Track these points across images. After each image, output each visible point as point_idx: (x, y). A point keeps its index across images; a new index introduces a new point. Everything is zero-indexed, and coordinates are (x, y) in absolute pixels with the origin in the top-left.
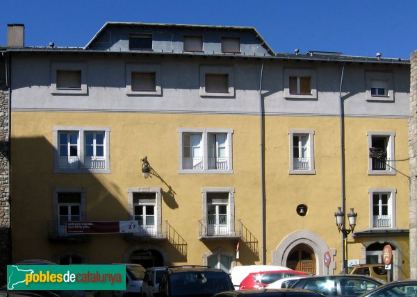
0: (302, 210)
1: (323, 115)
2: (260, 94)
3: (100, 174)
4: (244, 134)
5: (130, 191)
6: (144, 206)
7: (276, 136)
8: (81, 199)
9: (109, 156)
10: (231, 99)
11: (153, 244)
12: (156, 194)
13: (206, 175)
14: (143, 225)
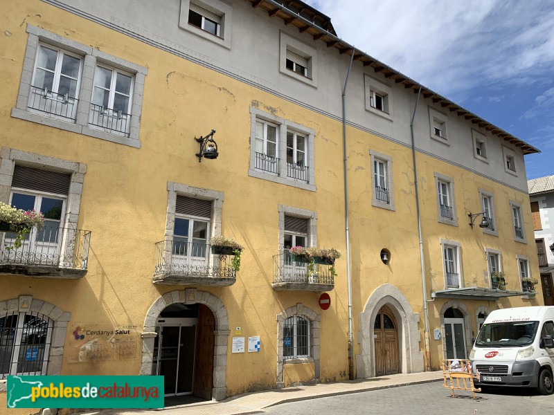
0: (385, 255)
1: (398, 142)
2: (343, 95)
3: (119, 146)
4: (327, 140)
5: (171, 189)
6: (192, 220)
7: (358, 154)
8: (72, 185)
9: (140, 117)
10: (313, 90)
11: (205, 291)
12: (215, 201)
13: (285, 187)
14: (186, 255)
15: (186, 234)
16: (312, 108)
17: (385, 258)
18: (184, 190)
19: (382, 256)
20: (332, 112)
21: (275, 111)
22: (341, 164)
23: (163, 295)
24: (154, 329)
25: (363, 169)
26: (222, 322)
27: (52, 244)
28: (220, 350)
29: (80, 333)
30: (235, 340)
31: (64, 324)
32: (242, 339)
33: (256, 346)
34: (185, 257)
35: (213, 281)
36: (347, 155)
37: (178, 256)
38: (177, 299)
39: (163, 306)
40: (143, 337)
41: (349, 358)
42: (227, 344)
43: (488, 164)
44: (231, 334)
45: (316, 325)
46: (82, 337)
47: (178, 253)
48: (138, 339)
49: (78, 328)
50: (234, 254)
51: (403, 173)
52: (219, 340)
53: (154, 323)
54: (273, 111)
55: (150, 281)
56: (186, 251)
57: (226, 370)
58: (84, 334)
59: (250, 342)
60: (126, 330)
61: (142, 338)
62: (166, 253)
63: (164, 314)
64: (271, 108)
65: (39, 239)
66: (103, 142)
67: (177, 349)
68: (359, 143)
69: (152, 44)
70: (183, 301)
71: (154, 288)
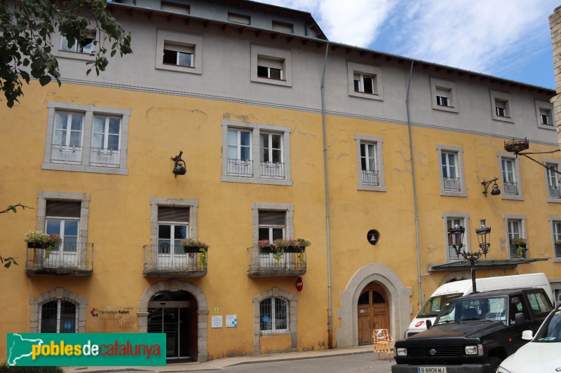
0: (373, 236)
1: (391, 121)
2: (322, 87)
3: (112, 176)
4: (304, 134)
5: (153, 203)
6: (173, 225)
7: (341, 141)
8: (82, 210)
9: (127, 150)
10: (288, 90)
11: (185, 281)
12: (191, 208)
13: (258, 186)
14: (170, 253)
15: (169, 237)
16: (286, 107)
17: (373, 239)
18: (164, 202)
19: (369, 237)
20: (310, 106)
21: (247, 118)
22: (321, 154)
23: (151, 285)
24: (147, 310)
25: (347, 155)
26: (202, 305)
27: (73, 253)
28: (201, 325)
29: (95, 313)
30: (213, 318)
31: (85, 306)
32: (220, 317)
33: (233, 323)
34: (170, 255)
36: (328, 144)
37: (163, 255)
38: (162, 287)
39: (151, 293)
40: (139, 316)
41: (329, 331)
42: (208, 321)
43: (513, 123)
44: (210, 314)
45: (293, 304)
46: (97, 315)
47: (163, 252)
48: (135, 317)
49: (94, 310)
50: (200, 252)
51: (396, 151)
52: (200, 318)
53: (146, 306)
54: (244, 118)
55: (141, 275)
56: (170, 250)
57: (207, 340)
58: (98, 313)
59: (227, 320)
60: (126, 310)
62: (151, 254)
63: (154, 299)
64: (243, 116)
65: (65, 249)
66: (100, 175)
68: (342, 130)
69: (134, 90)
70: (168, 289)
71: (144, 280)
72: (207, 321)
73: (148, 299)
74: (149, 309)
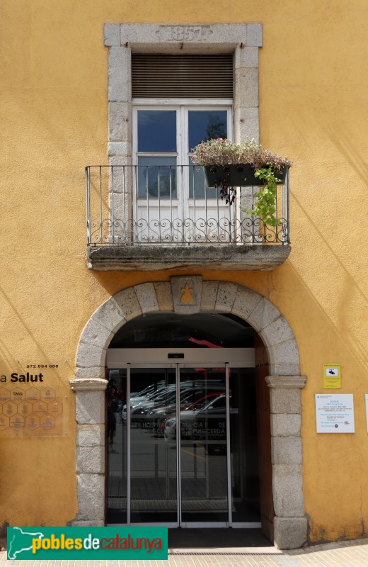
6: (182, 110)
11: (224, 282)
14: (175, 197)
23: (113, 295)
26: (281, 356)
30: (322, 401)
32: (347, 400)
34: (174, 203)
35: (221, 255)
37: (154, 202)
38: (149, 303)
39: (116, 320)
40: (77, 390)
42: (303, 411)
47: (153, 194)
48: (65, 394)
52: (277, 399)
53: (98, 359)
55: (81, 264)
56: (174, 187)
57: (303, 475)
60: (34, 372)
61: (74, 392)
62: (113, 198)
67: (225, 420)
70: (167, 308)
71: (92, 279)
72: (300, 412)
73: (103, 339)
74: (107, 370)
